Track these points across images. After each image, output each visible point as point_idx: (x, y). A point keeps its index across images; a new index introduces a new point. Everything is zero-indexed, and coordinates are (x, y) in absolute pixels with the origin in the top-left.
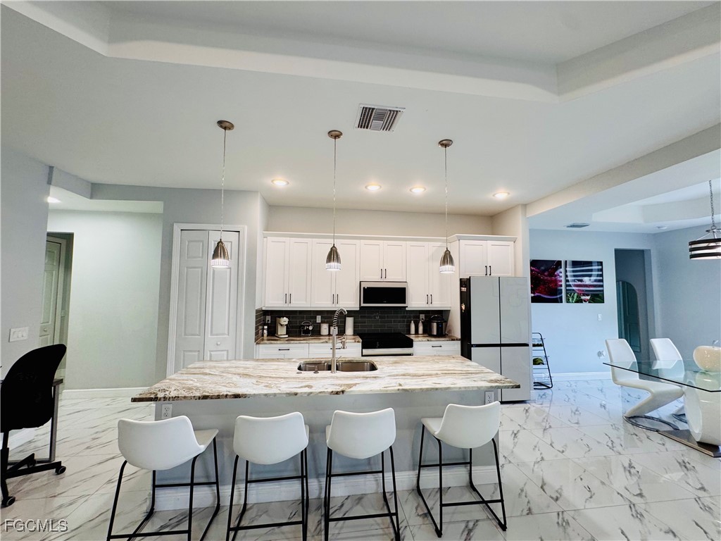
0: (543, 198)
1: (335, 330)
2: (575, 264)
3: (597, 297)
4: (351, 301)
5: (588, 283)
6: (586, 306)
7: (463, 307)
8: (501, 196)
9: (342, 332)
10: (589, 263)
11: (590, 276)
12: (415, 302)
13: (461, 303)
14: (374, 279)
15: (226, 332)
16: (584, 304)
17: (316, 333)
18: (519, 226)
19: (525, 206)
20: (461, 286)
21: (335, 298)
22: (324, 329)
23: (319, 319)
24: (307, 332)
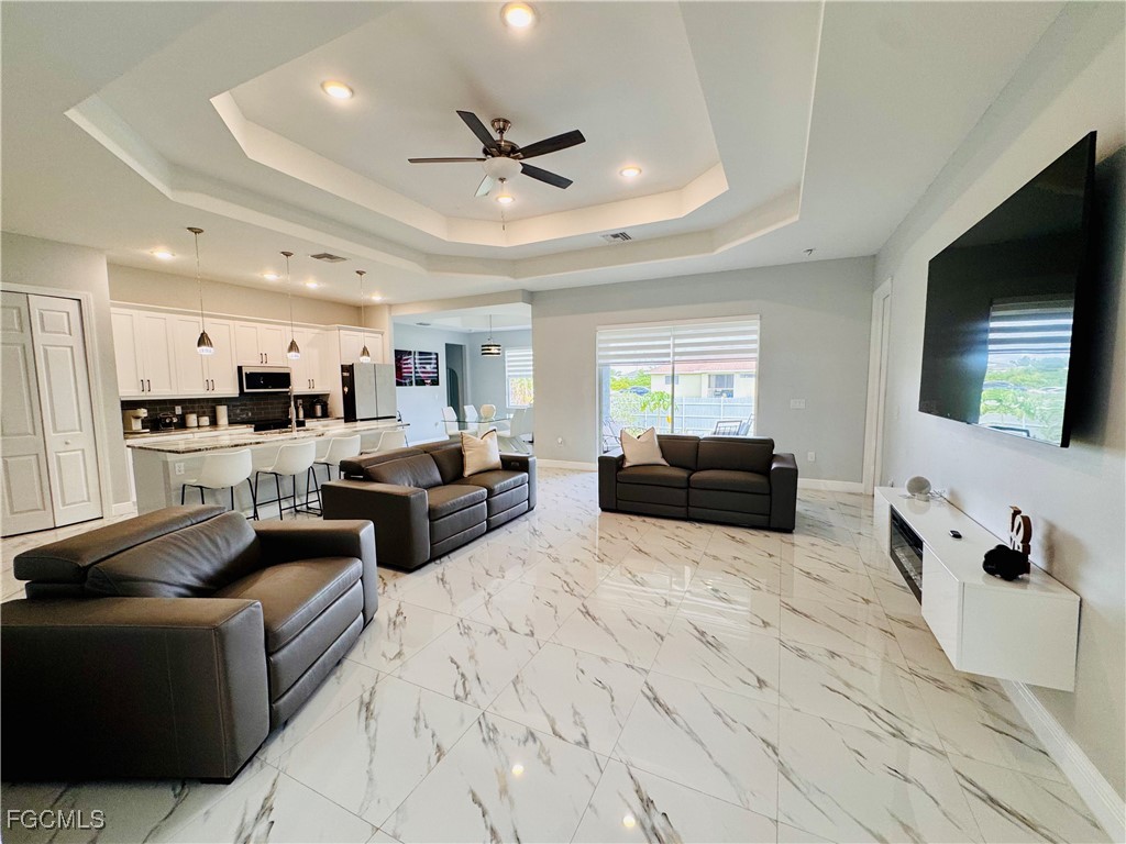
0: (405, 304)
1: (205, 420)
2: (421, 353)
3: (435, 382)
4: (230, 389)
5: (429, 370)
6: (428, 388)
7: (346, 389)
8: (377, 298)
9: (214, 423)
10: (430, 354)
11: (430, 364)
12: (298, 387)
13: (343, 386)
14: (253, 365)
15: (78, 428)
16: (427, 386)
17: (182, 425)
18: (386, 321)
19: (390, 306)
20: (343, 371)
21: (210, 384)
22: (192, 419)
23: (178, 410)
24: (171, 424)
